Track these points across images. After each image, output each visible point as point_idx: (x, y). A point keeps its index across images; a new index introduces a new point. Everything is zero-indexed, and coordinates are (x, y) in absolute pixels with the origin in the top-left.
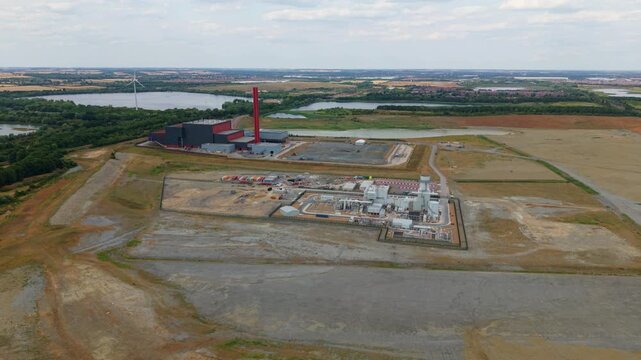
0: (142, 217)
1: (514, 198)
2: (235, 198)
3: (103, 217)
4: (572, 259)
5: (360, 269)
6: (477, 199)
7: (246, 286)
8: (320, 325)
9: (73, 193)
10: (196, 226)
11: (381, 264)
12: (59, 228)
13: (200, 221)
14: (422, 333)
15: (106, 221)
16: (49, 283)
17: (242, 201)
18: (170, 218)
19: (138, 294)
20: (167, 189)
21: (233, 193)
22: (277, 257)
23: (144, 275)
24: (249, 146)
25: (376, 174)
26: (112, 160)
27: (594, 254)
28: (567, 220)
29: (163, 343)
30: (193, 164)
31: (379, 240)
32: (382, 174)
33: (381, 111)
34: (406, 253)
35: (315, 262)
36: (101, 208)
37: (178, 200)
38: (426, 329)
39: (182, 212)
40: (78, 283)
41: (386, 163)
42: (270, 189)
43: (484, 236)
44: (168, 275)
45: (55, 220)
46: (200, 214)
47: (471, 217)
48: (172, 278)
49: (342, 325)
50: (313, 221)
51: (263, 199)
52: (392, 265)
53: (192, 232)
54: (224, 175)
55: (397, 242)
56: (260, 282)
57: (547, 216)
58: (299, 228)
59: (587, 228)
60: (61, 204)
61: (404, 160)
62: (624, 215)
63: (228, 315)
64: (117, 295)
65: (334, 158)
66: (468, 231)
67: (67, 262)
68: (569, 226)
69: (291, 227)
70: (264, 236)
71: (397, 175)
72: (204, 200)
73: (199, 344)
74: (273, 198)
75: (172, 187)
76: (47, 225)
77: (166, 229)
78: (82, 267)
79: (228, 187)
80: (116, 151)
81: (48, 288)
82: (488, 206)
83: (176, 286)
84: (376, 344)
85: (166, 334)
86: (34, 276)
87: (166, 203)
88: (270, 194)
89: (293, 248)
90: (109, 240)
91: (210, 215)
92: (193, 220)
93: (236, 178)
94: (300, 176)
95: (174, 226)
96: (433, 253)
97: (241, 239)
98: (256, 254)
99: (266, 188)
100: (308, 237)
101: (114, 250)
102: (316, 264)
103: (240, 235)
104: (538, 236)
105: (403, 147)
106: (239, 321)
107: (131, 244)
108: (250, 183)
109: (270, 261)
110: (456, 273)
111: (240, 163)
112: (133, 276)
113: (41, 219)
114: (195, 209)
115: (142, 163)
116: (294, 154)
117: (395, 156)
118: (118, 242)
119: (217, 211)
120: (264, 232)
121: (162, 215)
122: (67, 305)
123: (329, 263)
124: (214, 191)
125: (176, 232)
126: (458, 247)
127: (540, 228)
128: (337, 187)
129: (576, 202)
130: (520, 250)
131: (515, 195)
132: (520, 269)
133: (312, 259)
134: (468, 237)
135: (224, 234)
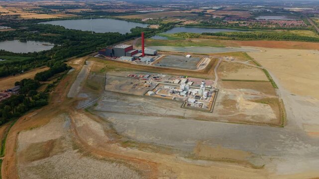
0: (98, 94)
1: (242, 90)
2: (132, 86)
3: (85, 94)
4: (247, 118)
5: (171, 119)
6: (226, 89)
7: (132, 123)
8: (154, 137)
9: (73, 83)
10: (118, 99)
11: (179, 117)
12: (71, 98)
13: (119, 96)
14: (185, 142)
15: (86, 96)
16: (71, 120)
17: (134, 87)
18: (108, 94)
19: (98, 125)
20: (107, 80)
21: (132, 83)
22: (144, 112)
23: (100, 118)
24: (140, 58)
25: (190, 75)
26: (85, 65)
27: (257, 117)
28: (257, 101)
29: (106, 141)
30: (116, 67)
31: (181, 107)
32: (193, 75)
33: (202, 36)
34: (189, 113)
35: (157, 115)
36: (84, 90)
37: (111, 86)
38: (186, 141)
39: (113, 92)
40: (80, 120)
41: (196, 69)
42: (146, 82)
43: (221, 107)
44: (108, 118)
45: (69, 95)
46: (119, 93)
47: (220, 98)
48: (109, 119)
49: (160, 138)
50: (159, 98)
51: (142, 87)
52: (183, 118)
53: (116, 101)
54: (128, 73)
55: (187, 108)
56: (137, 122)
57: (250, 99)
58: (154, 101)
59: (262, 105)
60: (70, 88)
61: (204, 67)
62: (282, 100)
63: (126, 133)
64: (92, 125)
65: (175, 65)
66: (216, 104)
67: (76, 113)
68: (256, 104)
69: (151, 100)
70: (141, 104)
71: (199, 75)
72: (120, 86)
73: (117, 142)
74: (146, 86)
75: (109, 79)
76: (66, 97)
77: (107, 99)
78: (81, 115)
79: (130, 80)
80: (86, 60)
81: (71, 121)
82: (229, 93)
83: (110, 122)
84: (169, 145)
85: (107, 139)
86: (67, 118)
87: (107, 87)
88: (145, 84)
89: (150, 109)
90: (88, 104)
91: (122, 93)
92: (116, 96)
93: (133, 76)
94: (159, 75)
95: (109, 98)
96: (199, 113)
97: (132, 105)
98: (137, 111)
99: (144, 81)
100: (156, 105)
101: (90, 108)
102: (157, 116)
103: (132, 103)
104: (241, 108)
105: (207, 59)
106: (129, 135)
107: (95, 105)
108: (138, 78)
109: (141, 114)
110: (204, 122)
111: (135, 67)
112: (96, 118)
113: (65, 94)
114: (117, 91)
115: (97, 67)
116: (158, 63)
117: (201, 65)
118: (91, 104)
119: (125, 92)
120: (140, 102)
121: (105, 92)
122: (78, 128)
123: (161, 116)
124: (124, 82)
125: (110, 101)
126: (209, 112)
127: (244, 105)
128: (172, 81)
129: (266, 93)
130: (231, 113)
131: (243, 88)
132: (227, 121)
133: (156, 114)
134: (215, 107)
135: (127, 102)
